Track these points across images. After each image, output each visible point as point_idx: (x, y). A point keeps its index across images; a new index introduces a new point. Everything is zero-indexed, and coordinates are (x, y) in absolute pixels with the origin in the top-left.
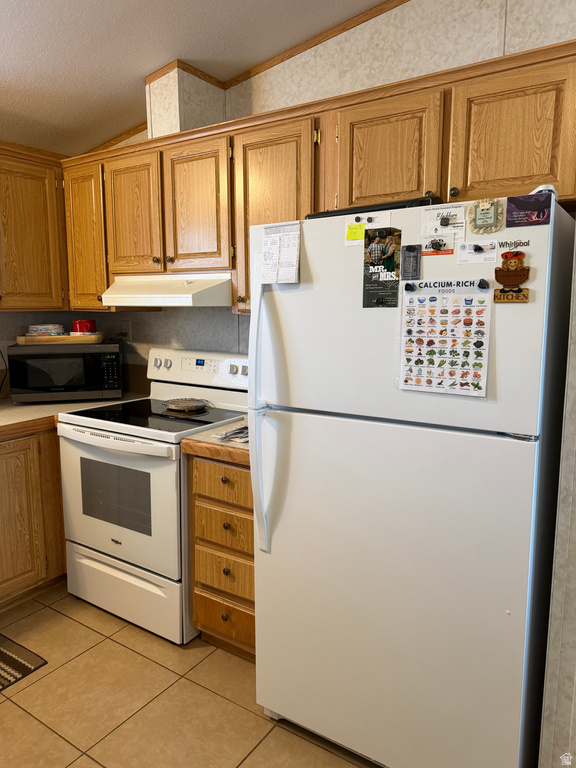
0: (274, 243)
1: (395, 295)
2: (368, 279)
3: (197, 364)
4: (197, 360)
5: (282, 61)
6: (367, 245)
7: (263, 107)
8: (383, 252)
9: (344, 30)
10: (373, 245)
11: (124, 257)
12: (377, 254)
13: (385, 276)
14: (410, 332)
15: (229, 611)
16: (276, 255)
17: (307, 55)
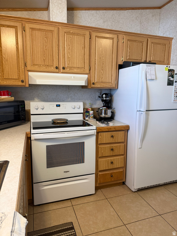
0: (149, 69)
1: (173, 83)
2: (169, 80)
3: (57, 106)
4: (57, 105)
5: (85, 10)
6: (169, 72)
7: (78, 22)
8: (171, 74)
9: (105, 10)
10: (170, 72)
11: (37, 65)
12: (170, 74)
13: (172, 79)
14: (175, 91)
15: (111, 174)
16: (150, 72)
17: (93, 12)
